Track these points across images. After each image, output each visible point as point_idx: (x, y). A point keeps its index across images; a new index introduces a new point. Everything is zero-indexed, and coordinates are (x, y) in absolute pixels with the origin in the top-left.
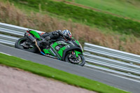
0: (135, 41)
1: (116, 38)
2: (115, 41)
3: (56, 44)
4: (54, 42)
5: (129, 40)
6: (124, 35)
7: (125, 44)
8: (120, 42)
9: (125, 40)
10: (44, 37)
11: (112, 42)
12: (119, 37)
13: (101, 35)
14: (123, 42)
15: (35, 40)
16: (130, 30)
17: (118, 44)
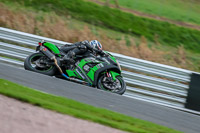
0: (57, 21)
1: (29, 17)
2: (28, 21)
3: (83, 62)
4: (80, 59)
5: (48, 20)
6: (41, 12)
7: (42, 26)
8: (35, 22)
9: (42, 20)
10: (66, 52)
11: (25, 23)
12: (34, 15)
13: (8, 12)
14: (40, 23)
15: (54, 57)
16: (50, 5)
17: (33, 26)
